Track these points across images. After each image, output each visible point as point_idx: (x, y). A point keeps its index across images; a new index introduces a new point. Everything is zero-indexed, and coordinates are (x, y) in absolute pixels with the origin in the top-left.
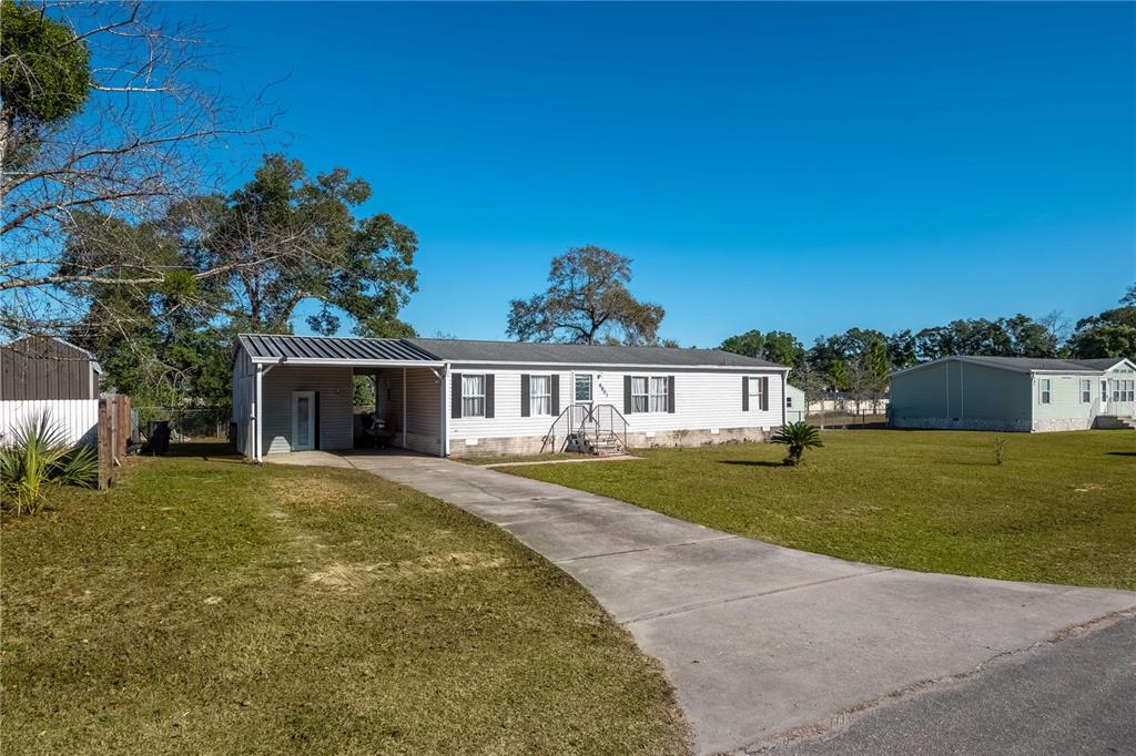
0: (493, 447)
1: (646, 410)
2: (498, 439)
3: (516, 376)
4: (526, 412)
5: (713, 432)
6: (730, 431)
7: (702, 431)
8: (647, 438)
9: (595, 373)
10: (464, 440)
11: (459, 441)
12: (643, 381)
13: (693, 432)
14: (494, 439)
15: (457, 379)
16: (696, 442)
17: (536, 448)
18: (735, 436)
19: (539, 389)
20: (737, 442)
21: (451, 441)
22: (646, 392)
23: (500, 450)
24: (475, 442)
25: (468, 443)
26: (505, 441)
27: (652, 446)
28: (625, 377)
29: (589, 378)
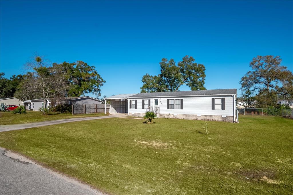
1: (174, 108)
2: (138, 113)
3: (141, 100)
4: (143, 108)
5: (198, 116)
6: (206, 116)
7: (194, 115)
8: (174, 116)
9: (159, 99)
12: (173, 100)
13: (190, 115)
15: (130, 101)
16: (191, 118)
18: (208, 118)
19: (146, 102)
20: (208, 120)
21: (129, 113)
22: (174, 103)
23: (138, 115)
24: (134, 114)
25: (132, 113)
27: (175, 118)
28: (167, 99)
29: (157, 100)
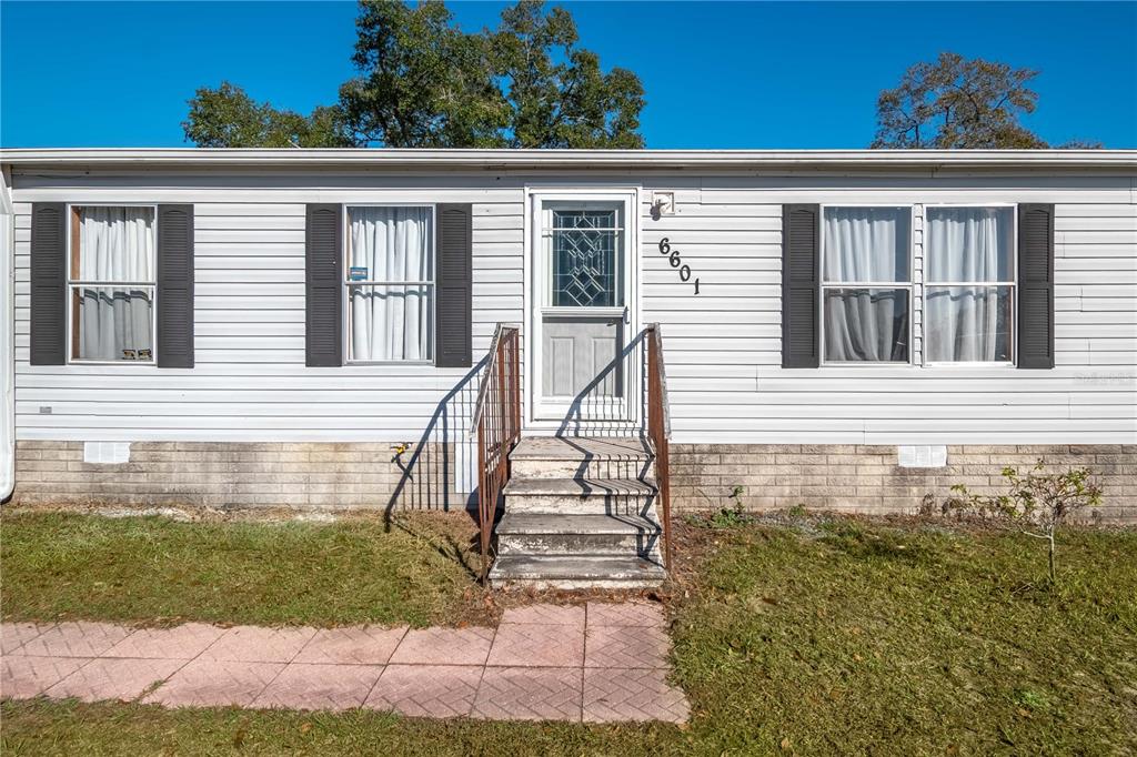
0: (189, 475)
1: (901, 354)
2: (211, 447)
3: (287, 207)
4: (325, 345)
8: (902, 475)
9: (636, 200)
10: (77, 446)
11: (57, 446)
12: (886, 229)
14: (192, 447)
17: (372, 487)
21: (25, 452)
22: (903, 270)
23: (216, 483)
24: (121, 456)
25: (90, 457)
26: (239, 454)
27: (926, 509)
28: (790, 212)
29: (608, 214)
